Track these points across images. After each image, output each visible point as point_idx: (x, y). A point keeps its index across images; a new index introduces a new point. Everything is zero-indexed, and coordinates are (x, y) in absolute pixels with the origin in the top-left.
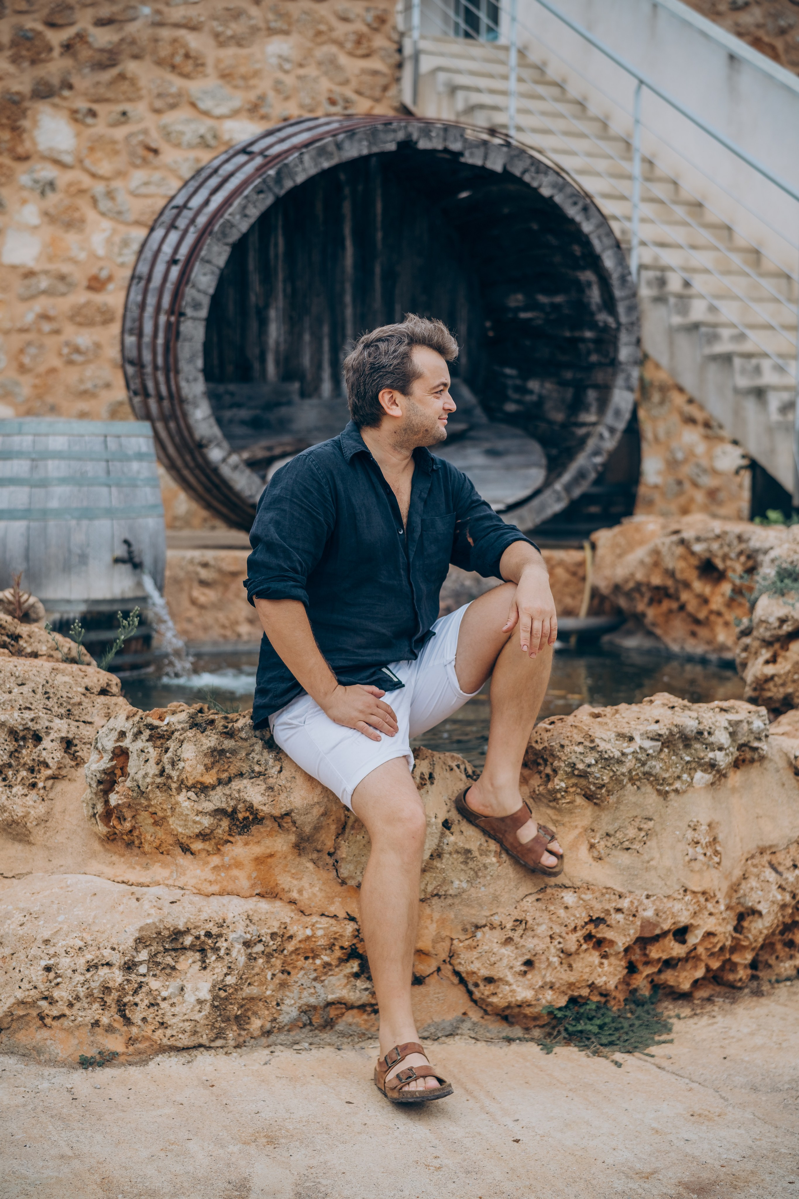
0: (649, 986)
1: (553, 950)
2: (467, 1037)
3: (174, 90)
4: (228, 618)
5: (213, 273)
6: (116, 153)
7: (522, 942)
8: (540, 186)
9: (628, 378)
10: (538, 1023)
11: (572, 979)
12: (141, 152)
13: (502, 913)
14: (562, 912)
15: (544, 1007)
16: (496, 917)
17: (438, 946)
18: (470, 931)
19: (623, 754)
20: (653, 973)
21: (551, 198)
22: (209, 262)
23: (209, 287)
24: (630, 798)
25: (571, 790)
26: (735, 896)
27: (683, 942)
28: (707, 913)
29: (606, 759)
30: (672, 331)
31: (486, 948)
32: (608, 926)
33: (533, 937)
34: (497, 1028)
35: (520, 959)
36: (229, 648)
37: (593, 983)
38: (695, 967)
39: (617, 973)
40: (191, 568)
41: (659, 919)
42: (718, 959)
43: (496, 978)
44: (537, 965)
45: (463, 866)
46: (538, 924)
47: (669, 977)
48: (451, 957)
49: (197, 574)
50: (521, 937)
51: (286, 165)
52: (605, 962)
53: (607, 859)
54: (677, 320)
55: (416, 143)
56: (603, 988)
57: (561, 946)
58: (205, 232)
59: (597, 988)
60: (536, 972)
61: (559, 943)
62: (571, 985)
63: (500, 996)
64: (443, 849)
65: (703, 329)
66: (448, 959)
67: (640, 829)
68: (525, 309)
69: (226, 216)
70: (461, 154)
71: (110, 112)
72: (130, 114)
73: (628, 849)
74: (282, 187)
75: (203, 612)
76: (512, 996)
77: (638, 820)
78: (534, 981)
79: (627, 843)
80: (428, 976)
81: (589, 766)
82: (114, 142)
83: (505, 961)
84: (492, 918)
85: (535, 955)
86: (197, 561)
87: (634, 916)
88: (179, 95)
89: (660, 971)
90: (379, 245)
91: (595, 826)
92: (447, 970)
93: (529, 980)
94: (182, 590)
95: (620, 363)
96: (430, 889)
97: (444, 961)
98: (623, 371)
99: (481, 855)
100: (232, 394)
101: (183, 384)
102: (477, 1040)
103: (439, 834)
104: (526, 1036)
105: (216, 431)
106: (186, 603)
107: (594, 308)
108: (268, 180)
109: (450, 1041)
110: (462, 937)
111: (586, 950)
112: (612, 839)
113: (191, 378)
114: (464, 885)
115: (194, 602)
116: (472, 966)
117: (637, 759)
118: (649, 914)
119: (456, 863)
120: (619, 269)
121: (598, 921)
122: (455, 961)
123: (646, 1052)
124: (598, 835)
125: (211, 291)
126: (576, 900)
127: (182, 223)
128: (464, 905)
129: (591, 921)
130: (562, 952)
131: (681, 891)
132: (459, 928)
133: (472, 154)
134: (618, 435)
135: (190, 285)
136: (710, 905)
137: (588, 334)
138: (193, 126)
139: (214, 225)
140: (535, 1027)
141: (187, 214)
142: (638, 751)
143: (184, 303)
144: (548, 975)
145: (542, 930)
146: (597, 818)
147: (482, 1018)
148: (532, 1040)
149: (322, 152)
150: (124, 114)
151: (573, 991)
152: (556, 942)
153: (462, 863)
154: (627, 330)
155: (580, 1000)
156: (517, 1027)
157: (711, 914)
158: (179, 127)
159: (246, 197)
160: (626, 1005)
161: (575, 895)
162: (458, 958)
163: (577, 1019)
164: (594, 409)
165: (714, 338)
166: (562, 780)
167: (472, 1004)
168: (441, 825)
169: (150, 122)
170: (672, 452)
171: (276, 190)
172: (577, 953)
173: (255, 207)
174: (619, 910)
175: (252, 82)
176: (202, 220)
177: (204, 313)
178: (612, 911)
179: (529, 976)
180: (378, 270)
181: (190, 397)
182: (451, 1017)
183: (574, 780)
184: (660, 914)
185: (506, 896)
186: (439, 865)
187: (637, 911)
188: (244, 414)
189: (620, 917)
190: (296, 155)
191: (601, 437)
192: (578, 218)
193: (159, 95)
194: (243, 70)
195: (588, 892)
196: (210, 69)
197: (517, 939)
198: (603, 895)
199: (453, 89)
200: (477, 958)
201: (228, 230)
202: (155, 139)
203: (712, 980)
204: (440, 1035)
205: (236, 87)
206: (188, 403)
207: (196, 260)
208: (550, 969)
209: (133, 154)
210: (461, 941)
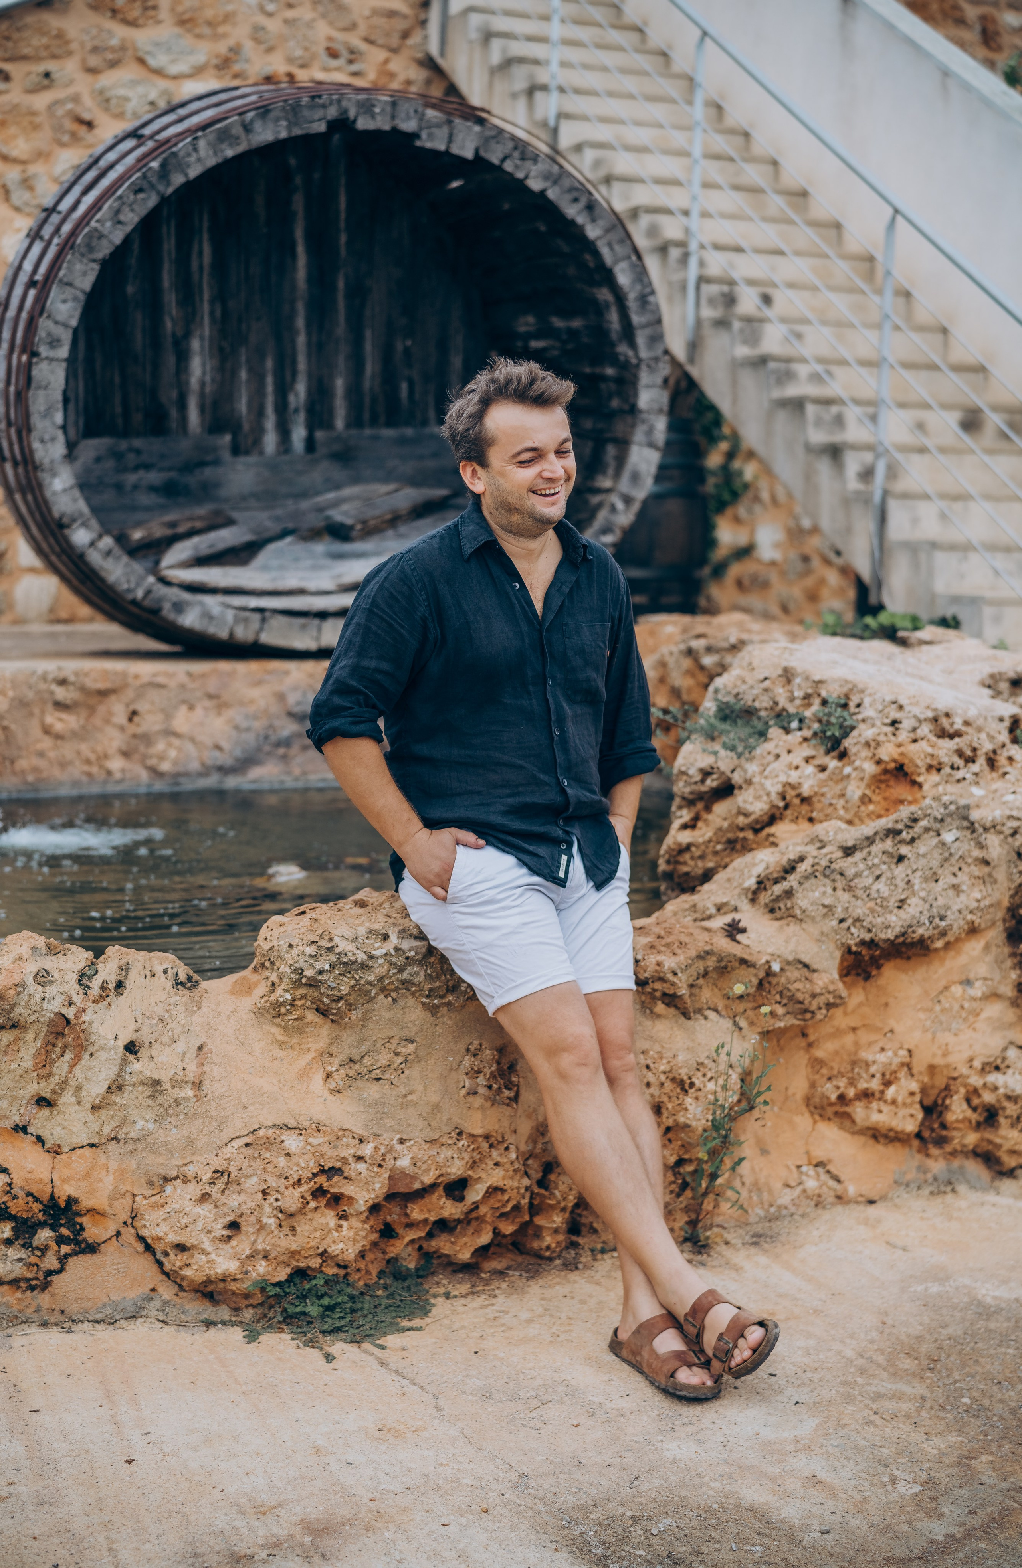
0: (415, 1254)
1: (267, 1209)
2: (153, 1320)
3: (114, 42)
4: (93, 751)
5: (75, 299)
6: (36, 127)
7: (223, 1199)
8: (526, 177)
9: (650, 431)
10: (251, 1301)
11: (294, 1247)
12: (69, 125)
13: (198, 1161)
14: (282, 1161)
15: (255, 1283)
16: (191, 1167)
17: (116, 1204)
18: (157, 1184)
19: (371, 957)
20: (420, 1238)
21: (542, 193)
22: (69, 284)
23: (71, 317)
24: (383, 1014)
25: (299, 1003)
26: (541, 1140)
27: (462, 1199)
28: (491, 1163)
29: (344, 963)
30: (736, 365)
31: (176, 1206)
32: (346, 1178)
33: (239, 1193)
34: (197, 1308)
35: (221, 1221)
36: (95, 789)
37: (325, 1251)
38: (477, 1232)
39: (358, 1238)
40: (43, 686)
41: (417, 1170)
42: (513, 1222)
43: (188, 1245)
44: (243, 1228)
45: (150, 1102)
46: (246, 1176)
47: (443, 1244)
48: (133, 1218)
49: (52, 693)
50: (223, 1192)
51: (174, 154)
52: (344, 1223)
53: (345, 1093)
54: (742, 351)
55: (354, 121)
56: (340, 1257)
57: (279, 1203)
58: (68, 245)
59: (332, 1257)
60: (242, 1237)
61: (277, 1200)
62: (294, 1254)
63: (195, 1267)
64: (124, 1080)
65: (772, 365)
66: (130, 1221)
67: (397, 1054)
68: (537, 336)
69: (93, 224)
70: (415, 136)
71: (29, 73)
72: (54, 76)
73: (379, 1079)
74: (168, 184)
75: (59, 742)
76: (209, 1269)
77: (394, 1041)
78: (239, 1249)
79: (378, 1071)
80: (105, 1242)
81: (321, 972)
82: (34, 114)
83: (200, 1224)
84: (185, 1168)
85: (241, 1216)
86: (51, 677)
87: (380, 1166)
88: (123, 48)
89: (430, 1235)
90: (343, 252)
91: (334, 1050)
92: (128, 1234)
93: (233, 1247)
94: (31, 714)
95: (640, 411)
96: (106, 1130)
97: (125, 1223)
98: (643, 422)
99: (173, 1087)
100: (138, 452)
101: (36, 445)
102: (166, 1323)
103: (119, 1060)
104: (233, 1319)
105: (82, 506)
106: (37, 732)
107: (614, 336)
108: (149, 175)
109: (130, 1325)
110: (148, 1193)
111: (316, 1208)
112: (357, 1066)
113: (47, 437)
114: (151, 1126)
115: (47, 731)
116: (158, 1229)
117: (391, 964)
118: (404, 1163)
119: (140, 1097)
120: (638, 287)
121: (332, 1172)
122: (137, 1224)
123: (378, 1342)
124: (336, 1062)
125: (74, 323)
126: (302, 1144)
127: (47, 232)
128: (149, 1152)
129: (323, 1171)
130: (281, 1211)
131: (453, 1134)
132: (143, 1181)
133: (431, 136)
134: (636, 507)
135: (45, 315)
136: (495, 1153)
137: (610, 371)
138: (140, 90)
139: (77, 237)
140: (247, 1306)
141: (55, 219)
142: (393, 953)
143: (37, 339)
144: (260, 1241)
145: (252, 1183)
146: (336, 1040)
147: (177, 1295)
148: (239, 1323)
149: (224, 136)
150: (47, 75)
151: (298, 1261)
152: (271, 1199)
153: (148, 1097)
154: (649, 366)
155: (309, 1272)
156: (224, 1307)
157: (497, 1164)
158: (122, 92)
159: (120, 197)
160: (380, 1278)
161: (301, 1138)
162: (142, 1219)
163: (303, 1297)
164: (611, 471)
165: (788, 376)
166: (286, 991)
167: (164, 1277)
168: (122, 1049)
169: (83, 85)
170: (796, 518)
171: (161, 188)
172: (302, 1211)
173: (132, 210)
174: (360, 1158)
175: (221, 30)
176: (67, 228)
177: (64, 352)
178: (351, 1160)
179: (233, 1243)
180: (341, 284)
181: (46, 461)
182: (134, 1294)
183: (302, 991)
184: (419, 1164)
185: (205, 1140)
186: (118, 1100)
187: (384, 1160)
188: (154, 477)
189: (361, 1166)
190: (189, 140)
191: (613, 509)
192: (580, 220)
193: (95, 50)
194: (209, 13)
195: (319, 1134)
196: (164, 13)
197: (215, 1195)
198: (338, 1138)
199: (488, 36)
200: (164, 1220)
201: (94, 242)
202: (89, 108)
203: (510, 1247)
204: (118, 1317)
205: (199, 36)
206: (42, 470)
207: (53, 283)
208: (263, 1233)
209: (58, 128)
210: (145, 1198)
